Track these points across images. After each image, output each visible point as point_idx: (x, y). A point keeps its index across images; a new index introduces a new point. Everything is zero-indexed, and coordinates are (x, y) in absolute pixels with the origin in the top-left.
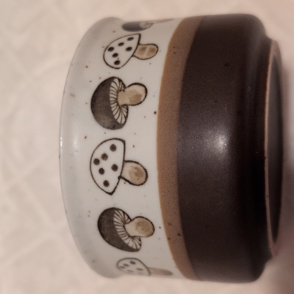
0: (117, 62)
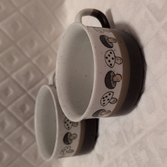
0: (69, 128)
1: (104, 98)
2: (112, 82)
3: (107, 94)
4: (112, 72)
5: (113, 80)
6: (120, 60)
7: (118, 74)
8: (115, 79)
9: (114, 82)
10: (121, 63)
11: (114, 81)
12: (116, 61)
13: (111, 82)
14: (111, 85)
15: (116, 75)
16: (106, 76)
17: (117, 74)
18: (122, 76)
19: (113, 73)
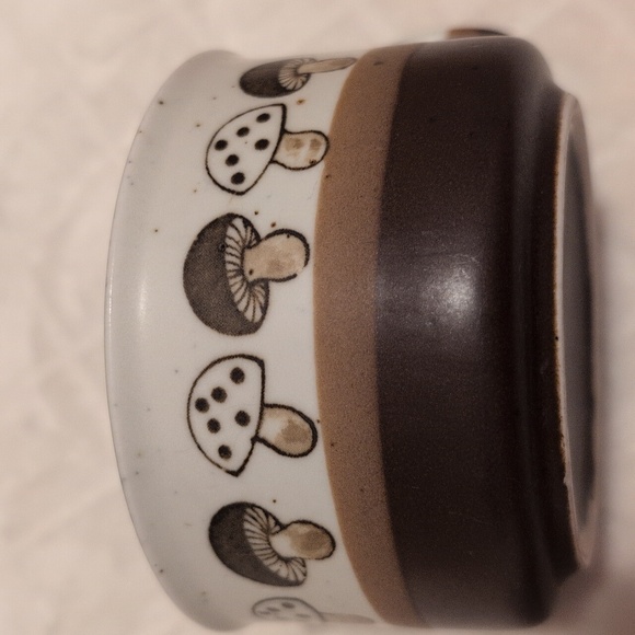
1: (202, 405)
2: (236, 284)
3: (220, 377)
4: (238, 223)
5: (241, 272)
6: (315, 144)
7: (278, 227)
8: (258, 263)
9: (251, 286)
10: (313, 164)
11: (251, 278)
12: (282, 156)
13: (227, 287)
14: (235, 305)
15: (263, 235)
16: (192, 250)
17: (272, 230)
18: (311, 240)
19: (247, 223)
